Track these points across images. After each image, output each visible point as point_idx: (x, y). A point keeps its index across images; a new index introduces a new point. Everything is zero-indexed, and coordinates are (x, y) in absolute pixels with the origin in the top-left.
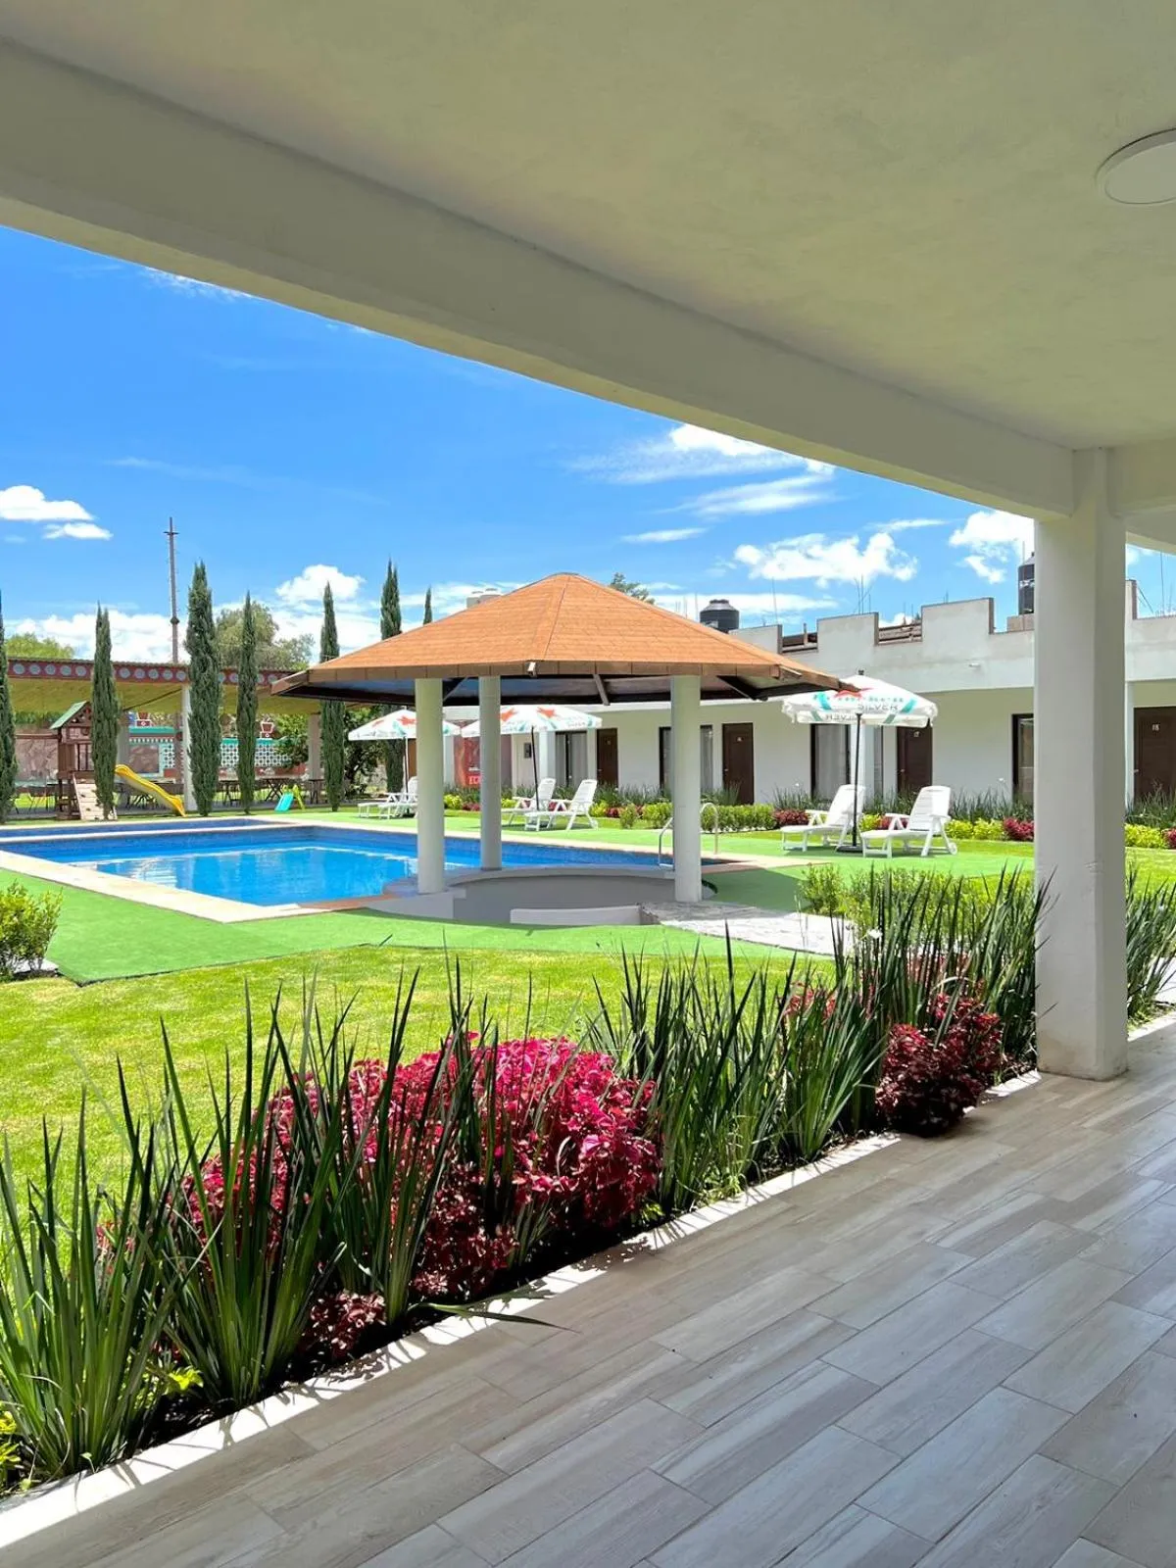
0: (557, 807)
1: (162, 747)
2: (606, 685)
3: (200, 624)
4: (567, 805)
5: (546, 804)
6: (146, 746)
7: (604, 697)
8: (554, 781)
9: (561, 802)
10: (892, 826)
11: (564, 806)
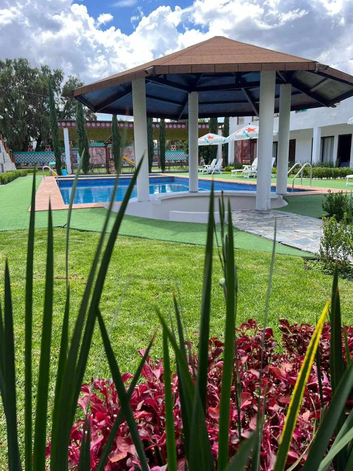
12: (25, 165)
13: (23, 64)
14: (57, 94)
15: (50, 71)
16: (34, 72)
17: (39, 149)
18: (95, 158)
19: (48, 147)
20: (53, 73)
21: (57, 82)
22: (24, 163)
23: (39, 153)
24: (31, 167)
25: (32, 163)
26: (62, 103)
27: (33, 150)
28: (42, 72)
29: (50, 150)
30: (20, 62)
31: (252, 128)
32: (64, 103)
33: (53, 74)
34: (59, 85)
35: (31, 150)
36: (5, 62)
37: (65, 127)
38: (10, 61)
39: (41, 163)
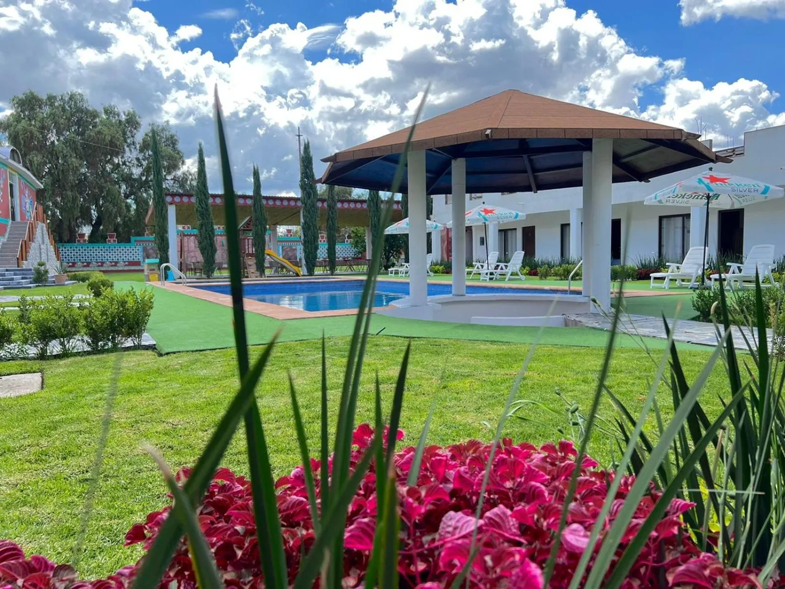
0: (500, 267)
1: (298, 248)
2: (535, 178)
3: (307, 172)
4: (506, 266)
5: (493, 266)
6: (291, 247)
7: (533, 186)
8: (498, 253)
9: (502, 265)
10: (731, 271)
11: (504, 267)
12: (70, 266)
13: (75, 102)
14: (130, 150)
15: (118, 115)
16: (94, 115)
17: (95, 238)
18: (192, 254)
19: (112, 237)
20: (123, 118)
21: (131, 132)
22: (68, 263)
23: (96, 246)
24: (80, 269)
25: (83, 263)
26: (138, 165)
27: (85, 241)
28: (104, 116)
29: (114, 241)
30: (70, 99)
31: (489, 209)
32: (142, 165)
33: (123, 120)
34: (133, 137)
35: (82, 241)
36: (44, 97)
37: (171, 204)
38: (55, 98)
39: (97, 263)
